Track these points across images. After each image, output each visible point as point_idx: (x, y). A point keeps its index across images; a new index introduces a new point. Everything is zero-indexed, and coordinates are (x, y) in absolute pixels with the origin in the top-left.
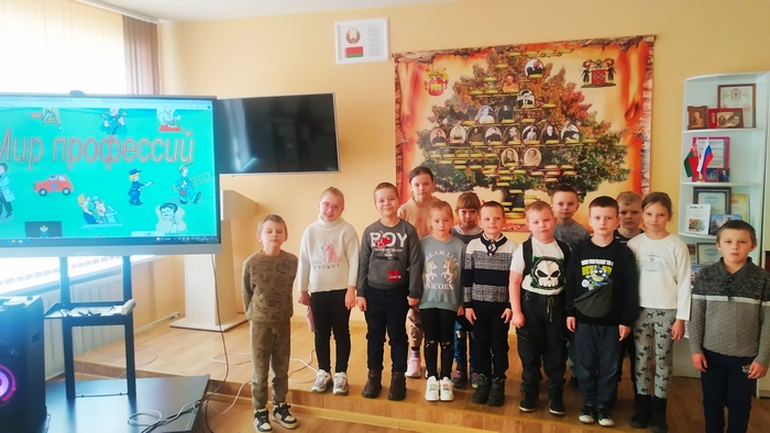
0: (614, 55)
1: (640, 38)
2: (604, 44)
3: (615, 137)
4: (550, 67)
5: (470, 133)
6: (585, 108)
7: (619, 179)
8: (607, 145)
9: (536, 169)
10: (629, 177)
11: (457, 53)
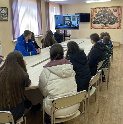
0: (117, 8)
1: (120, 6)
2: (116, 7)
3: (117, 18)
4: (109, 10)
5: (100, 17)
6: (114, 14)
7: (117, 22)
8: (116, 18)
9: (108, 21)
10: (119, 22)
11: (98, 8)
